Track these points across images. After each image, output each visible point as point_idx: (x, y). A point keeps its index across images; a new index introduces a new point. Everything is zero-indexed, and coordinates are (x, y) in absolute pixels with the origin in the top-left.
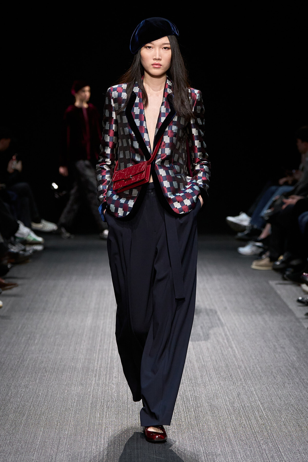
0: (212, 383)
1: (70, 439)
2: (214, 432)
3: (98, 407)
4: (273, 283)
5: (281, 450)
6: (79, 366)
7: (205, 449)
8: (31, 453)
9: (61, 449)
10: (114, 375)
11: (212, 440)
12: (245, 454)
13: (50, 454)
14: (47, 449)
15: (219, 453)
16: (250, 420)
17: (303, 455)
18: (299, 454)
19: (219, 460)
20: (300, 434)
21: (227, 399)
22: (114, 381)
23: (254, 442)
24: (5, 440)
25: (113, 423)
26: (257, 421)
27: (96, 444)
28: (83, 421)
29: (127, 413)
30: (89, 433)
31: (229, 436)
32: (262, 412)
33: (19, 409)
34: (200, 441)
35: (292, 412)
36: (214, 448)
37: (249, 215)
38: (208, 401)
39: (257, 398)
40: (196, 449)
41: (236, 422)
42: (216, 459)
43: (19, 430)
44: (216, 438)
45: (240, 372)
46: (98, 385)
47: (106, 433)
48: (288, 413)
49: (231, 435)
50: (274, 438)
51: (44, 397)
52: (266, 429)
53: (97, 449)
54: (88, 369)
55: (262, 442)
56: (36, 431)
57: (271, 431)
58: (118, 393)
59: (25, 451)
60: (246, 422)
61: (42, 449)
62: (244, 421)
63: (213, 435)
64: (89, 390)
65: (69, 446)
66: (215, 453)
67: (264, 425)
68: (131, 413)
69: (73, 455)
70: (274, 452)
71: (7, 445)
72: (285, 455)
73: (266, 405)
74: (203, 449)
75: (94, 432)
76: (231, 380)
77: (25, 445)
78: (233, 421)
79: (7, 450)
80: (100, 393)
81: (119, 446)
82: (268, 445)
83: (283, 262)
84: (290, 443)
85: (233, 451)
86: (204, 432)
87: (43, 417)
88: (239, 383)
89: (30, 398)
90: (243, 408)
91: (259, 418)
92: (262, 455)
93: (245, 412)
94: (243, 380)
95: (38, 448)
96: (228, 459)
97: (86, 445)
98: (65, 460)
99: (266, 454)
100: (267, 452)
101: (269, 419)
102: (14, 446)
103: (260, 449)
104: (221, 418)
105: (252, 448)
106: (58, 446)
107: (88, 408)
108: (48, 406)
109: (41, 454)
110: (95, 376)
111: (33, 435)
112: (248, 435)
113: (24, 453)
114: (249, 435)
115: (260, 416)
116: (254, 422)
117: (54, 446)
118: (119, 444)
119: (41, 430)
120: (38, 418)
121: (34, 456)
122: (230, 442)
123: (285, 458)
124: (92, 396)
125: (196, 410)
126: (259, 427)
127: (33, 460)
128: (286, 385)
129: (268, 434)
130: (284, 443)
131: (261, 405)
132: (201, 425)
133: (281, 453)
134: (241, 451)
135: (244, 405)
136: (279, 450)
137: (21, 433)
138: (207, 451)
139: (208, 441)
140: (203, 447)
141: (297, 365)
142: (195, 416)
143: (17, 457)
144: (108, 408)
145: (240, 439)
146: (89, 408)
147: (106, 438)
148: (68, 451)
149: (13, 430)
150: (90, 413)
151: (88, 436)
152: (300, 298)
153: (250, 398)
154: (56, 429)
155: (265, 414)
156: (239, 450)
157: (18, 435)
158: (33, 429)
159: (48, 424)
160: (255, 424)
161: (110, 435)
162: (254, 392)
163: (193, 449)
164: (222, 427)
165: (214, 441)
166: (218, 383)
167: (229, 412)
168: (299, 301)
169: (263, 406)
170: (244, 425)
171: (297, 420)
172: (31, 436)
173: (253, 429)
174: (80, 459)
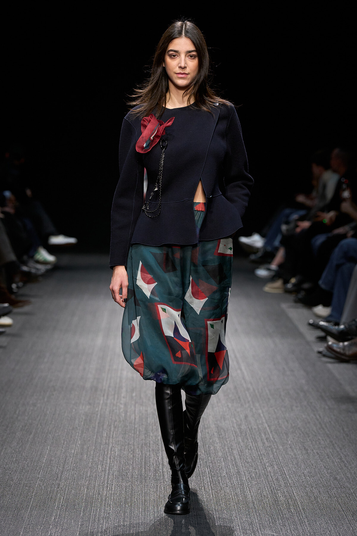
0: (220, 404)
1: (76, 458)
2: (220, 454)
3: (105, 427)
4: (284, 306)
5: (286, 473)
6: (88, 385)
7: (210, 471)
8: (36, 471)
9: (67, 468)
10: (123, 395)
11: (217, 461)
12: (250, 476)
13: (55, 473)
14: (53, 468)
15: (224, 474)
16: (257, 443)
17: (308, 478)
18: (304, 477)
19: (223, 482)
20: (306, 457)
21: (235, 421)
22: (123, 401)
23: (260, 464)
24: (12, 458)
25: (119, 442)
26: (264, 443)
27: (101, 464)
28: (89, 440)
29: (134, 434)
30: (95, 452)
31: (234, 457)
32: (269, 434)
33: (27, 427)
34: (206, 462)
35: (298, 434)
36: (219, 470)
37: (263, 236)
38: (215, 422)
39: (264, 421)
40: (202, 470)
41: (242, 444)
42: (221, 481)
43: (26, 448)
44: (222, 459)
45: (248, 395)
46: (106, 405)
47: (112, 452)
48: (295, 436)
49: (237, 457)
50: (280, 461)
51: (52, 416)
52: (272, 451)
53: (103, 469)
54: (96, 389)
55: (267, 464)
56: (42, 449)
57: (277, 453)
58: (126, 412)
59: (31, 469)
60: (252, 444)
61: (48, 468)
62: (251, 444)
63: (219, 456)
64: (97, 409)
65: (74, 465)
66: (220, 474)
67: (270, 447)
68: (138, 433)
69: (78, 474)
70: (279, 475)
71: (13, 463)
72: (290, 478)
73: (273, 428)
74: (209, 470)
75: (100, 451)
76: (239, 401)
77: (31, 464)
78: (239, 443)
79: (13, 468)
80: (107, 413)
81: (125, 465)
82: (273, 467)
83: (294, 285)
84: (296, 466)
85: (239, 472)
86: (210, 454)
87: (50, 436)
88: (247, 405)
89: (38, 416)
90: (250, 430)
91: (265, 441)
92: (267, 477)
93: (251, 434)
94: (251, 402)
95: (44, 466)
96: (233, 481)
97: (91, 464)
98: (70, 479)
99: (271, 476)
100: (272, 475)
101: (275, 441)
102: (20, 464)
103: (265, 471)
104: (228, 440)
105: (257, 471)
106: (64, 465)
107: (95, 428)
108: (55, 425)
109: (47, 472)
110: (104, 396)
111: (39, 453)
112: (253, 458)
113: (30, 471)
114: (255, 457)
115: (267, 439)
116: (260, 444)
117: (60, 464)
118: (125, 464)
119: (47, 449)
120: (44, 436)
121: (39, 474)
122: (236, 464)
123: (290, 481)
124: (100, 416)
125: (203, 431)
126: (265, 449)
127: (38, 478)
128: (294, 408)
129: (274, 456)
130: (290, 465)
131: (268, 428)
132: (207, 446)
133: (286, 475)
134: (246, 473)
135: (251, 427)
136: (284, 472)
137: (27, 452)
138: (213, 473)
139: (214, 462)
140: (209, 469)
141: (306, 388)
142: (202, 437)
143: (23, 475)
144: (115, 427)
145: (246, 461)
146: (97, 427)
147: (112, 457)
148: (73, 470)
149: (19, 448)
150: (97, 432)
151: (95, 455)
152: (311, 321)
153: (258, 421)
154: (62, 448)
155: (271, 437)
156: (244, 472)
157: (25, 453)
158: (40, 447)
159: (54, 442)
160: (261, 446)
161: (116, 454)
162: (262, 415)
163: (199, 470)
164: (228, 449)
165: (219, 463)
166: (226, 405)
167: (235, 434)
168: (310, 324)
169: (270, 428)
170: (250, 447)
171: (303, 443)
172: (37, 454)
173: (260, 451)
174: (85, 478)
